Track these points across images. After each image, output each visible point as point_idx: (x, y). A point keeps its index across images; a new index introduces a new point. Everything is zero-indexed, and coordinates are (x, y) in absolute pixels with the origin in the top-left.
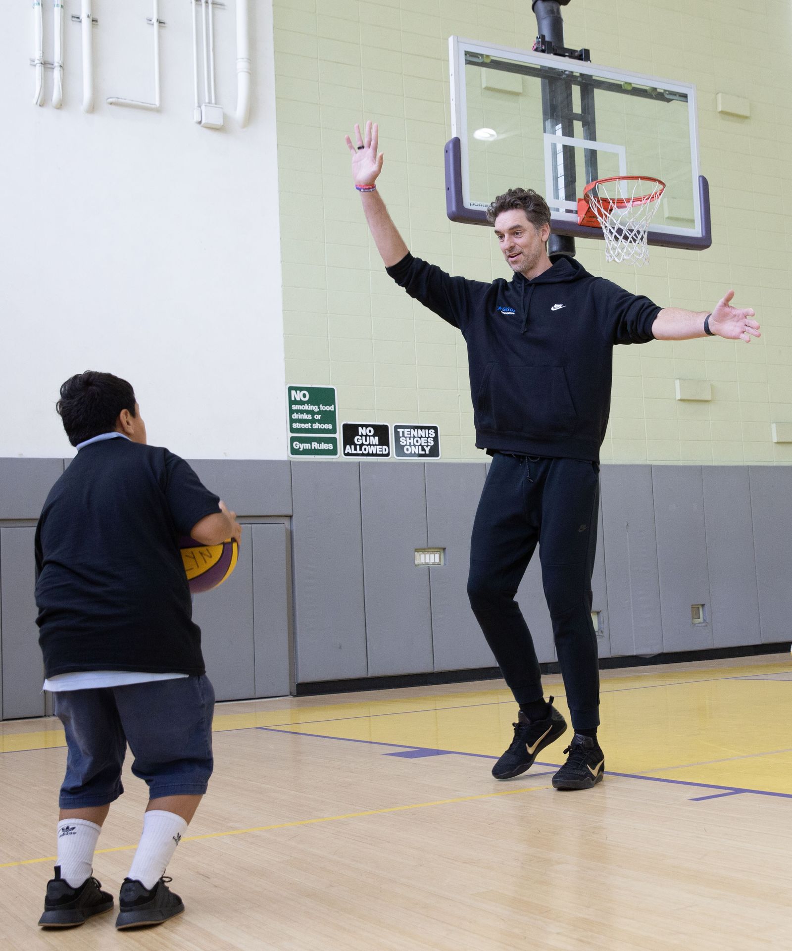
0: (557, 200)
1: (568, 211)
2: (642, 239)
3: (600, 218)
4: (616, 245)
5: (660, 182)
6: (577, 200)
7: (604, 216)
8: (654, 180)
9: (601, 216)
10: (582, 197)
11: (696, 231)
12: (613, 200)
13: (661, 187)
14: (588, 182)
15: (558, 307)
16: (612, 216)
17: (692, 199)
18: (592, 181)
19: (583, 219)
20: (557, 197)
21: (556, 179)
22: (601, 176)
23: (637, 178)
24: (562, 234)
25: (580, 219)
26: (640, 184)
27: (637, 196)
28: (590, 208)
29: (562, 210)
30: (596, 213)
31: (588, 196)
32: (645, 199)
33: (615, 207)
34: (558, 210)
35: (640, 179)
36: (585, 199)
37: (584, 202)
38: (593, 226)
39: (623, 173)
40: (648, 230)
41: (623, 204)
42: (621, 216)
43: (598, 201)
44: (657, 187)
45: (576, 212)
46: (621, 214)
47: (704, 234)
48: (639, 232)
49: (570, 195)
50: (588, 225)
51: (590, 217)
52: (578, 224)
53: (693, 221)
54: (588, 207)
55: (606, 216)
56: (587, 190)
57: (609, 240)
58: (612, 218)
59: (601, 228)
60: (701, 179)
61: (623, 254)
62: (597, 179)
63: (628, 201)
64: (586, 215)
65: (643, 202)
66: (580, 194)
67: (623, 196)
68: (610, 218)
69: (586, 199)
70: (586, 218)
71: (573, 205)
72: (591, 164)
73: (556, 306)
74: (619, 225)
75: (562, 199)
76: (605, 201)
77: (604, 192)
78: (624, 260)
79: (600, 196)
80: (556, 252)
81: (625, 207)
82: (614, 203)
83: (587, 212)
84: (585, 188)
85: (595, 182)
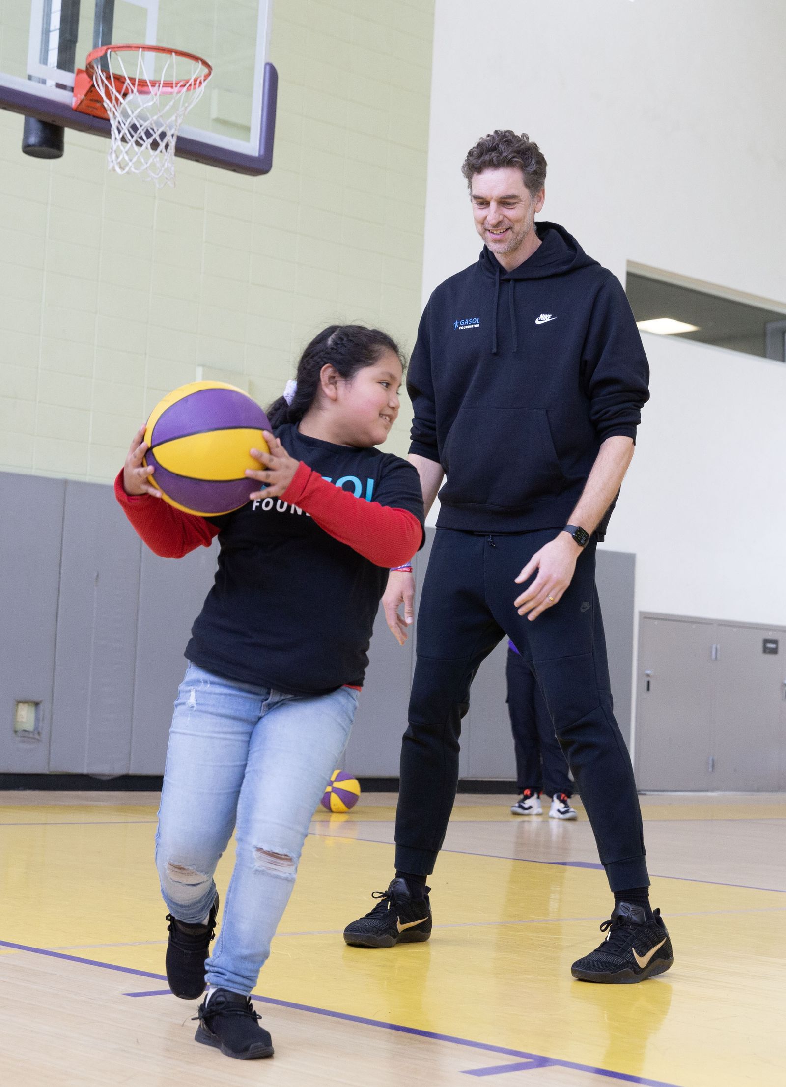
0: (43, 66)
1: (59, 86)
2: (167, 146)
3: (108, 101)
4: (122, 148)
5: (205, 63)
6: (76, 70)
7: (114, 101)
8: (195, 58)
9: (110, 99)
10: (84, 68)
11: (251, 147)
12: (132, 80)
13: (206, 71)
14: (95, 46)
15: (545, 318)
16: (126, 103)
17: (250, 95)
18: (102, 45)
19: (81, 102)
20: (44, 60)
21: (46, 32)
22: (116, 39)
23: (169, 51)
24: (44, 119)
25: (77, 101)
26: (174, 61)
27: (169, 79)
28: (93, 86)
29: (51, 83)
30: (102, 93)
31: (93, 68)
32: (179, 85)
33: (135, 90)
34: (44, 82)
35: (174, 54)
36: (87, 70)
37: (85, 76)
38: (95, 115)
39: (151, 41)
40: (177, 133)
41: (145, 89)
42: (139, 106)
43: (108, 78)
44: (199, 70)
45: (72, 90)
46: (141, 104)
47: (262, 152)
48: (163, 135)
49: (66, 62)
50: (87, 111)
51: (91, 100)
52: (72, 109)
53: (248, 129)
54: (89, 85)
55: (117, 99)
56: (92, 58)
57: (115, 141)
58: (127, 106)
59: (108, 120)
60: (268, 68)
61: (130, 164)
62: (110, 43)
63: (154, 84)
64: (86, 95)
65: (176, 90)
66: (80, 62)
67: (148, 77)
68: (122, 106)
69: (89, 71)
70: (85, 102)
71: (68, 78)
72: (104, 17)
73: (542, 317)
74: (134, 119)
75: (52, 66)
76: (119, 79)
77: (119, 64)
78: (128, 173)
79: (112, 70)
80: (33, 146)
81: (148, 93)
82: (134, 84)
83: (88, 92)
84: (90, 55)
85: (105, 48)
